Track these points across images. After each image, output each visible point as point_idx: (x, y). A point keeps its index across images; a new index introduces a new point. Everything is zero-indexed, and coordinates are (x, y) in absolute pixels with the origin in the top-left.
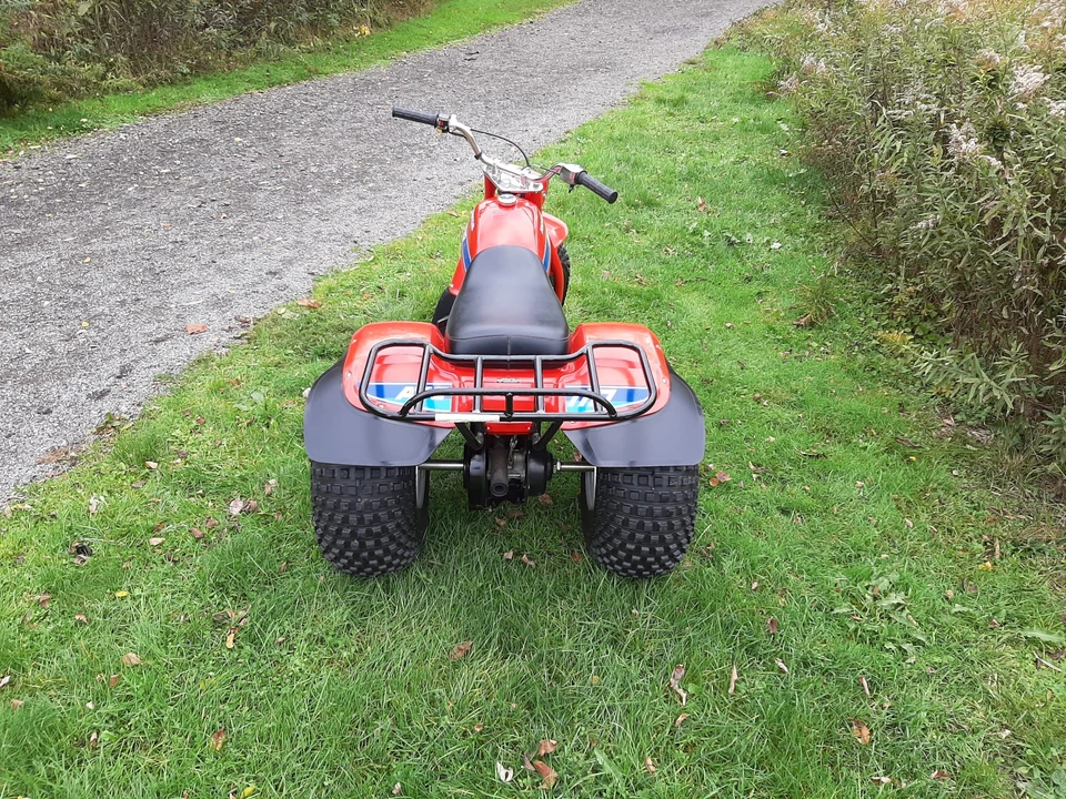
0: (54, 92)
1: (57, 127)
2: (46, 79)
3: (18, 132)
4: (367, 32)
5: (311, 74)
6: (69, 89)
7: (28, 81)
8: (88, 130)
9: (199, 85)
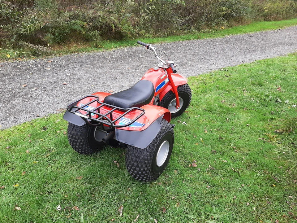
0: (131, 36)
1: (129, 44)
2: (129, 32)
3: (120, 44)
4: (223, 28)
5: (198, 38)
6: (134, 36)
7: (126, 33)
8: (135, 45)
9: (169, 38)
